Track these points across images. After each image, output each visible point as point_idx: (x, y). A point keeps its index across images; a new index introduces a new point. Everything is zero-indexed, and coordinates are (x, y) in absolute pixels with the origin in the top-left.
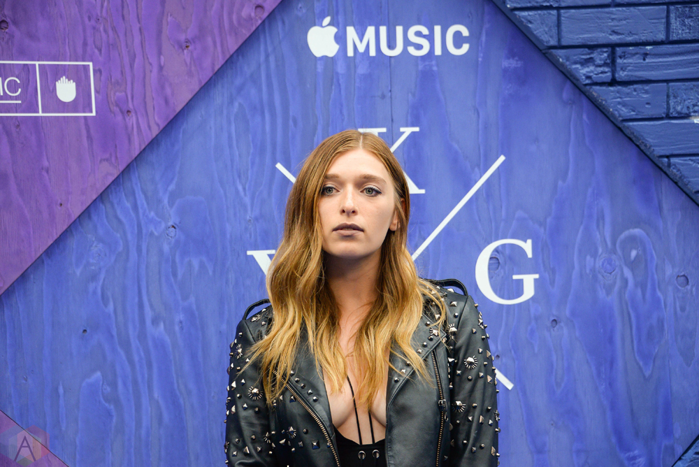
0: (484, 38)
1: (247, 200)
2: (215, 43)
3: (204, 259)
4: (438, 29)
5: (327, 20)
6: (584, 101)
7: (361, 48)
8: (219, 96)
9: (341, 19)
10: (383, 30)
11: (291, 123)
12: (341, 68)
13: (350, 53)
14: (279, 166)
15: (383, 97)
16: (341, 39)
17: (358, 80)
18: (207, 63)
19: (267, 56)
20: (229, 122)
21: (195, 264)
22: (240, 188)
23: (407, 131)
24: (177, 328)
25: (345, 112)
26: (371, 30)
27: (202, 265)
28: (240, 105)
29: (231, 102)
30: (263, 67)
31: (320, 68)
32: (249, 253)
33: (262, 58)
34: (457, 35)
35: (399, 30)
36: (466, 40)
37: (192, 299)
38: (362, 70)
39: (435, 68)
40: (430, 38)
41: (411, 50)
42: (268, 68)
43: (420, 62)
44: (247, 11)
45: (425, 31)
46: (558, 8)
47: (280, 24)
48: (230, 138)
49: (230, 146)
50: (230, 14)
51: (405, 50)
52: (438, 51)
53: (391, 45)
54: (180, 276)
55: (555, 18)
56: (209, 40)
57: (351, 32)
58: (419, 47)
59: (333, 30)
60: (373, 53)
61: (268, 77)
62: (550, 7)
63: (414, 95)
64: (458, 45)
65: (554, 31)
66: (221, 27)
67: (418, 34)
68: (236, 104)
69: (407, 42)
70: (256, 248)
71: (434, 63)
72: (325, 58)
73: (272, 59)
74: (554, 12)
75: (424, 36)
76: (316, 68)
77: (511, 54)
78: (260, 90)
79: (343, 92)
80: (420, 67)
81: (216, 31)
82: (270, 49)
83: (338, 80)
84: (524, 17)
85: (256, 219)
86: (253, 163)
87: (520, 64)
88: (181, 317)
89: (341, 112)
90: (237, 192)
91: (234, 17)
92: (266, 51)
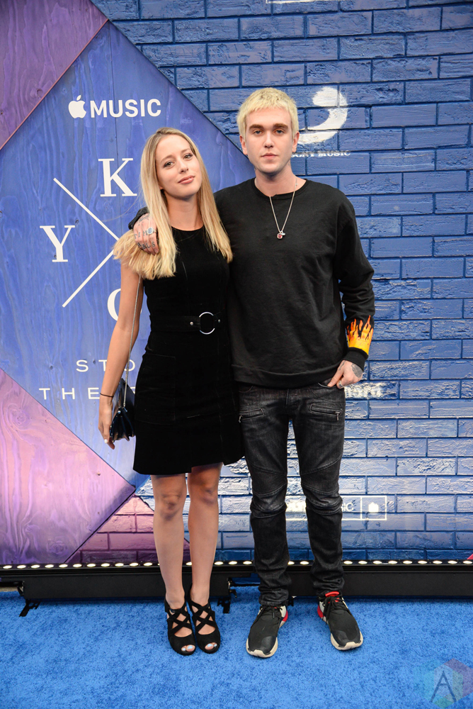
0: (169, 106)
1: (39, 198)
2: (16, 111)
3: (17, 229)
4: (142, 102)
5: (79, 97)
6: (229, 143)
7: (99, 113)
8: (22, 141)
9: (87, 96)
10: (111, 102)
11: (61, 155)
12: (88, 125)
13: (93, 116)
14: (55, 180)
15: (112, 141)
16: (87, 108)
17: (97, 132)
18: (13, 122)
19: (47, 119)
20: (28, 156)
21: (13, 232)
22: (35, 192)
23: (126, 160)
24: (5, 266)
25: (91, 149)
26: (104, 103)
27: (16, 233)
28: (33, 145)
29: (28, 144)
30: (45, 124)
31: (76, 124)
32: (41, 227)
33: (44, 119)
34: (154, 105)
35: (120, 102)
36: (158, 108)
37: (12, 251)
38: (99, 126)
39: (141, 124)
40: (138, 107)
41: (127, 114)
42: (47, 124)
43: (132, 121)
44: (33, 93)
45: (135, 103)
46: (208, 89)
47: (53, 100)
48: (28, 164)
49: (29, 169)
50: (24, 94)
51: (124, 114)
52: (143, 114)
53: (116, 111)
54: (6, 238)
55: (206, 95)
56: (13, 109)
57: (93, 104)
58: (132, 112)
59: (83, 103)
60: (105, 115)
61: (48, 131)
62: (203, 88)
63: (129, 140)
64: (154, 111)
65: (206, 102)
66: (19, 102)
67: (131, 104)
68: (31, 145)
69: (125, 109)
70: (45, 225)
71: (141, 121)
72: (78, 119)
73: (49, 119)
74: (206, 91)
75: (135, 106)
76: (74, 124)
77: (186, 116)
78: (44, 137)
79: (89, 138)
80: (133, 124)
81: (17, 105)
82: (48, 114)
83: (86, 131)
84: (187, 94)
85: (44, 209)
86: (41, 178)
87: (191, 122)
88: (7, 259)
89: (89, 150)
90: (33, 193)
91: (26, 96)
92: (46, 115)
